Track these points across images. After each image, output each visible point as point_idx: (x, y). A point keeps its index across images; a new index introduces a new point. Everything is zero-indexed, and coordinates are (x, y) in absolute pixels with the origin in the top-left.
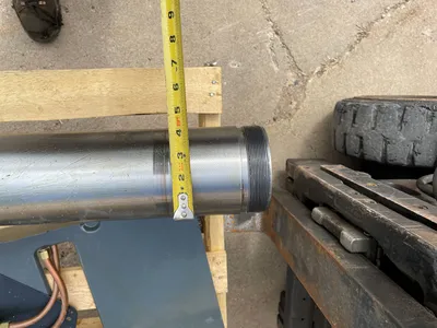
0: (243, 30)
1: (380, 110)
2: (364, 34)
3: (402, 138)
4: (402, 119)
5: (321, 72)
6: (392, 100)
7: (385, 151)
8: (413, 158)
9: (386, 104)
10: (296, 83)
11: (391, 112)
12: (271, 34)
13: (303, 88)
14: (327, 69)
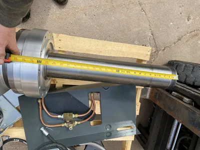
0: (141, 32)
1: (186, 66)
2: (179, 40)
3: (192, 76)
4: (193, 70)
5: (164, 50)
6: (190, 63)
7: (186, 79)
8: (194, 83)
9: (188, 65)
10: (155, 52)
11: (190, 67)
12: (150, 34)
13: (157, 54)
14: (166, 49)
